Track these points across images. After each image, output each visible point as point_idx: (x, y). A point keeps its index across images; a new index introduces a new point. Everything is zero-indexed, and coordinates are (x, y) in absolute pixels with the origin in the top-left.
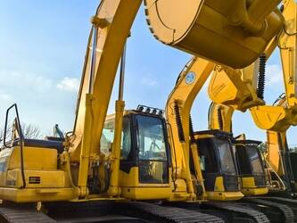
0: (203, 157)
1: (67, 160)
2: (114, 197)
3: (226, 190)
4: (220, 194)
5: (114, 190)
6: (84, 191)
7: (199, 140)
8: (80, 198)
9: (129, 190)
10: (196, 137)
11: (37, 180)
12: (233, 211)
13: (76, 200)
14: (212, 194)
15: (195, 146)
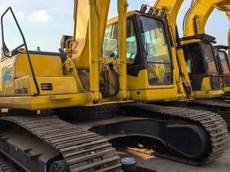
0: (189, 61)
1: (73, 66)
2: (124, 100)
3: (213, 89)
4: (207, 92)
5: (124, 93)
6: (97, 95)
7: (184, 45)
8: (94, 102)
9: (138, 93)
10: (182, 43)
11: (49, 87)
12: (217, 106)
13: (91, 105)
14: (198, 93)
15: (181, 51)
